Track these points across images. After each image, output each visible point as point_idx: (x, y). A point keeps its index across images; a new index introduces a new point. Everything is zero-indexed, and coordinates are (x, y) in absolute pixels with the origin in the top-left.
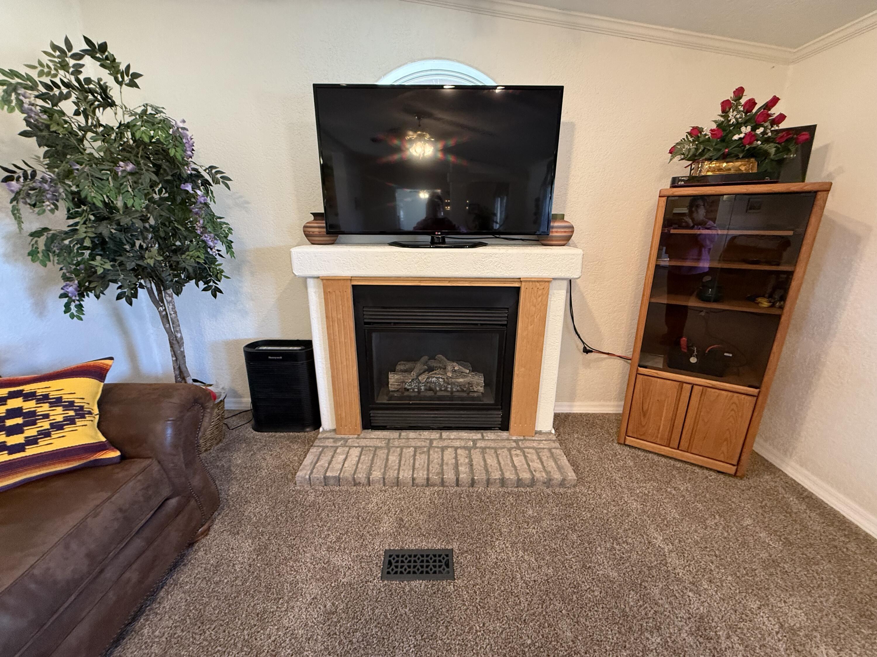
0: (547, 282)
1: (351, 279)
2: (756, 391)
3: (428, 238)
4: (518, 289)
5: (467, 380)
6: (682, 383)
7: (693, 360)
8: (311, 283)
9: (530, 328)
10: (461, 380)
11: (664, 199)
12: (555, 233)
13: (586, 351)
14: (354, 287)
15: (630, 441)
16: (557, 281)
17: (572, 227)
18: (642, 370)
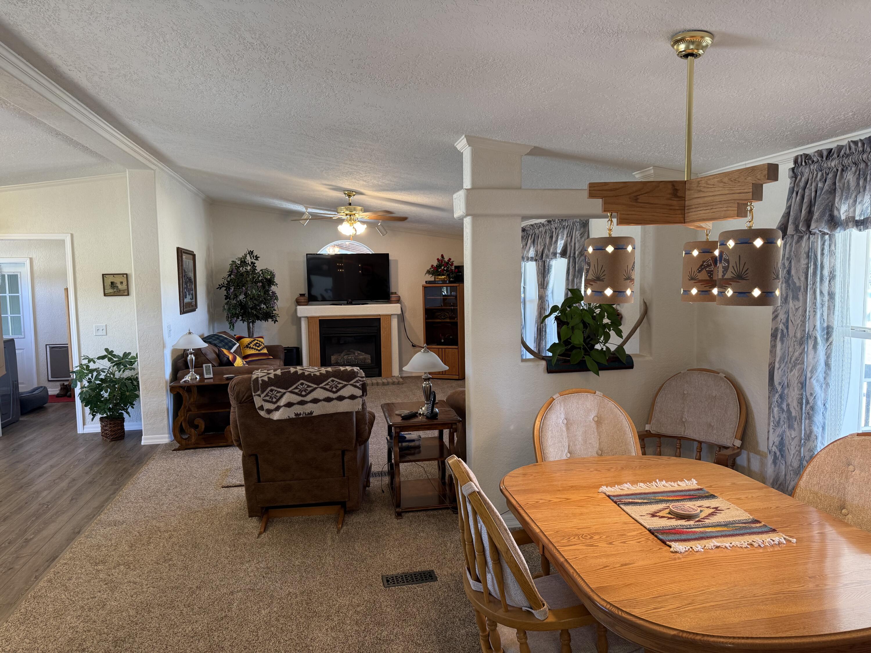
0: (391, 315)
1: (319, 317)
2: (456, 347)
3: (346, 302)
4: (380, 319)
5: (364, 356)
6: (439, 348)
7: (442, 341)
8: (303, 319)
9: (385, 332)
10: (361, 357)
11: (424, 288)
12: (393, 299)
13: (413, 346)
14: (320, 320)
16: (394, 316)
17: (400, 297)
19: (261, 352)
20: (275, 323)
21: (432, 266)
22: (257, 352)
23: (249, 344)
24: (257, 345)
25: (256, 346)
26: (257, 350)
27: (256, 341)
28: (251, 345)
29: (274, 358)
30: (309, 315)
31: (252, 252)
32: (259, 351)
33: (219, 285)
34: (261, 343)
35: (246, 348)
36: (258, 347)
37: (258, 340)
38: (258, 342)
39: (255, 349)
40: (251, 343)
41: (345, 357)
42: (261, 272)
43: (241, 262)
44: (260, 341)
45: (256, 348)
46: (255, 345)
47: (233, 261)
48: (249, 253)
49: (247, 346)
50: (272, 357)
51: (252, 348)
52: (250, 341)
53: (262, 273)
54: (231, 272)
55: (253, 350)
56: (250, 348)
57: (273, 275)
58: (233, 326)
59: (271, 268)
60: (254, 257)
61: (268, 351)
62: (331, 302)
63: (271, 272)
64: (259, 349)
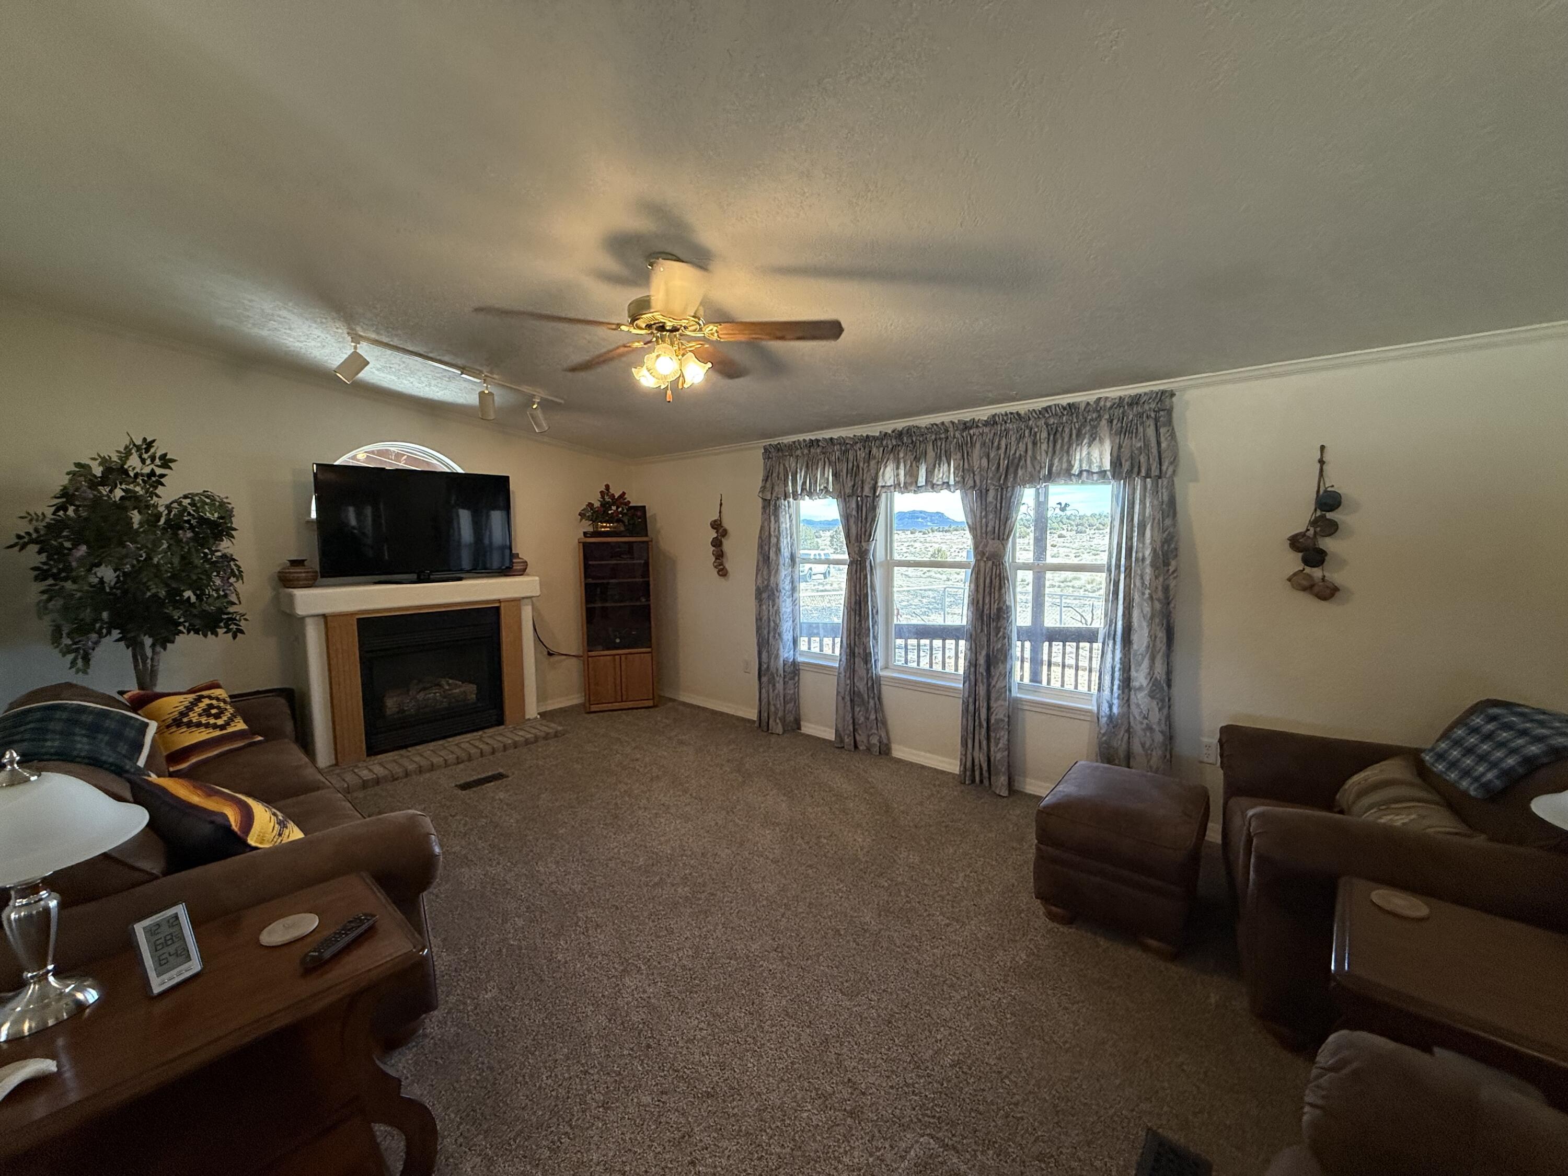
0: (519, 600)
1: (355, 614)
2: (649, 650)
3: (414, 576)
4: (498, 608)
5: (462, 689)
6: (615, 655)
7: (618, 641)
8: (311, 621)
9: (510, 635)
10: (457, 691)
11: (581, 544)
12: (517, 567)
13: (550, 654)
14: (358, 620)
15: (594, 708)
16: (525, 600)
17: (526, 562)
18: (590, 654)
19: (230, 730)
20: (235, 637)
21: (590, 505)
22: (218, 733)
23: (183, 714)
24: (214, 711)
25: (209, 715)
26: (215, 726)
27: (207, 701)
28: (194, 717)
29: (266, 740)
30: (327, 611)
31: (149, 445)
32: (222, 727)
33: (19, 537)
34: (222, 704)
35: (174, 729)
36: (217, 716)
37: (210, 697)
38: (214, 702)
39: (207, 726)
40: (190, 709)
41: (421, 696)
42: (189, 501)
43: (108, 471)
44: (218, 699)
45: (212, 721)
46: (207, 712)
47: (78, 465)
48: (138, 448)
49: (174, 720)
50: (260, 738)
51: (199, 725)
52: (186, 704)
53: (193, 504)
54: (67, 496)
55: (202, 729)
56: (189, 724)
57: (226, 513)
58: (86, 659)
59: (219, 492)
60: (153, 459)
61: (245, 722)
62: (378, 578)
63: (222, 504)
64: (220, 722)
